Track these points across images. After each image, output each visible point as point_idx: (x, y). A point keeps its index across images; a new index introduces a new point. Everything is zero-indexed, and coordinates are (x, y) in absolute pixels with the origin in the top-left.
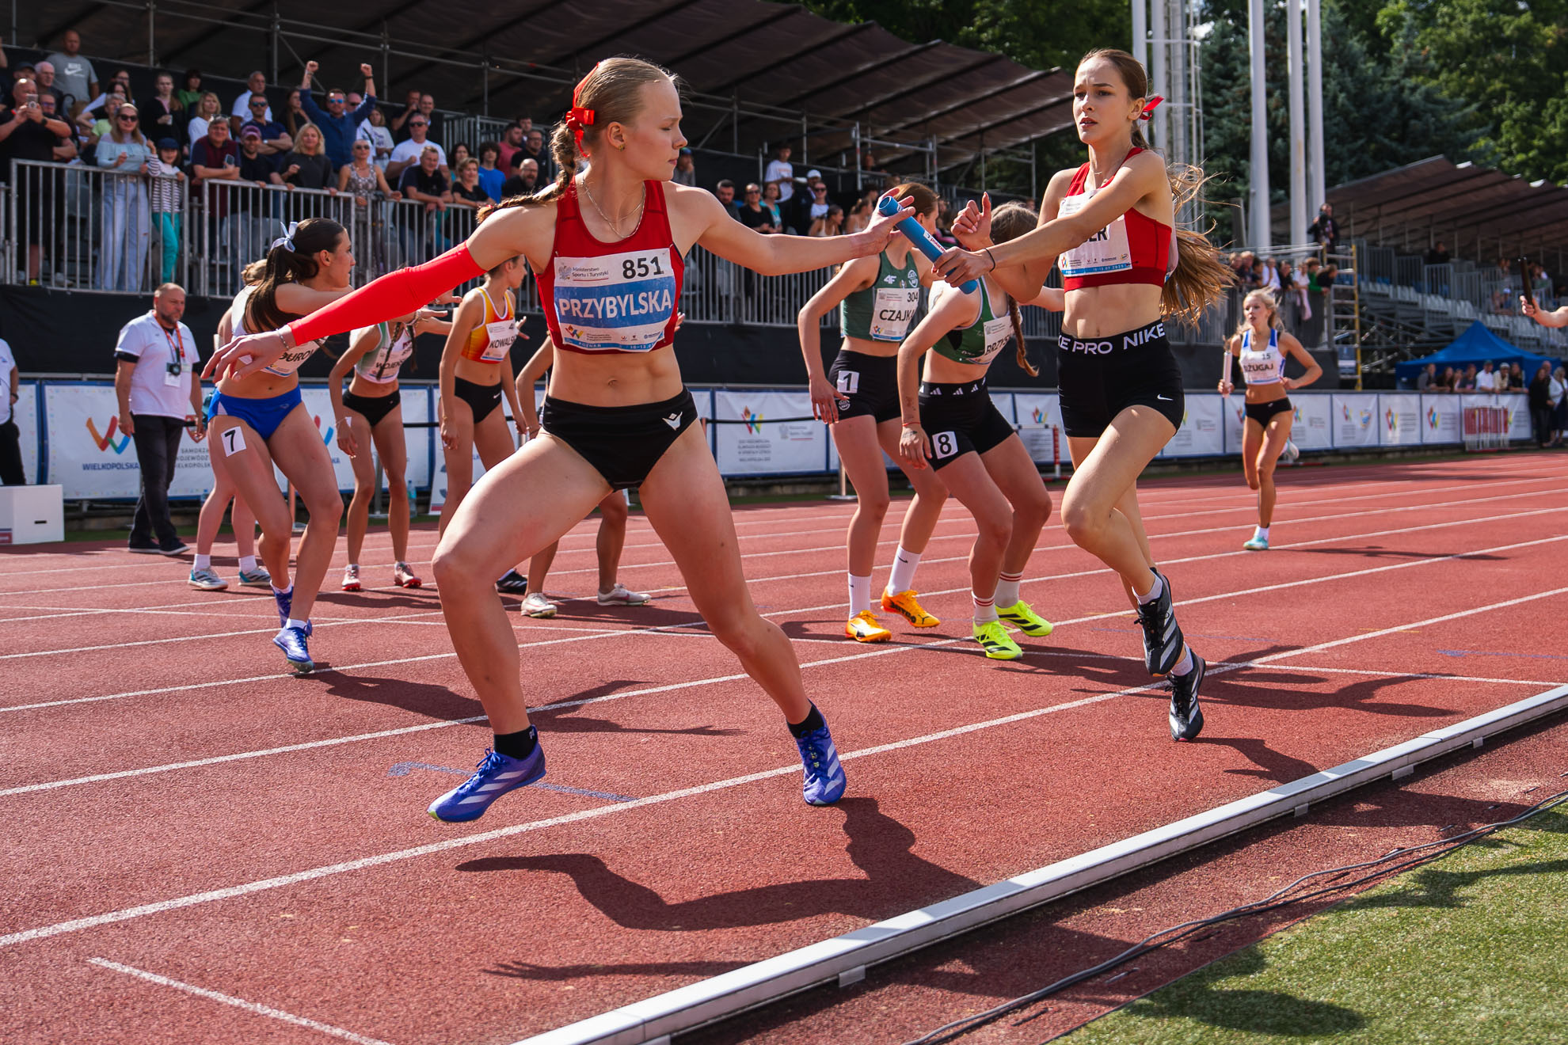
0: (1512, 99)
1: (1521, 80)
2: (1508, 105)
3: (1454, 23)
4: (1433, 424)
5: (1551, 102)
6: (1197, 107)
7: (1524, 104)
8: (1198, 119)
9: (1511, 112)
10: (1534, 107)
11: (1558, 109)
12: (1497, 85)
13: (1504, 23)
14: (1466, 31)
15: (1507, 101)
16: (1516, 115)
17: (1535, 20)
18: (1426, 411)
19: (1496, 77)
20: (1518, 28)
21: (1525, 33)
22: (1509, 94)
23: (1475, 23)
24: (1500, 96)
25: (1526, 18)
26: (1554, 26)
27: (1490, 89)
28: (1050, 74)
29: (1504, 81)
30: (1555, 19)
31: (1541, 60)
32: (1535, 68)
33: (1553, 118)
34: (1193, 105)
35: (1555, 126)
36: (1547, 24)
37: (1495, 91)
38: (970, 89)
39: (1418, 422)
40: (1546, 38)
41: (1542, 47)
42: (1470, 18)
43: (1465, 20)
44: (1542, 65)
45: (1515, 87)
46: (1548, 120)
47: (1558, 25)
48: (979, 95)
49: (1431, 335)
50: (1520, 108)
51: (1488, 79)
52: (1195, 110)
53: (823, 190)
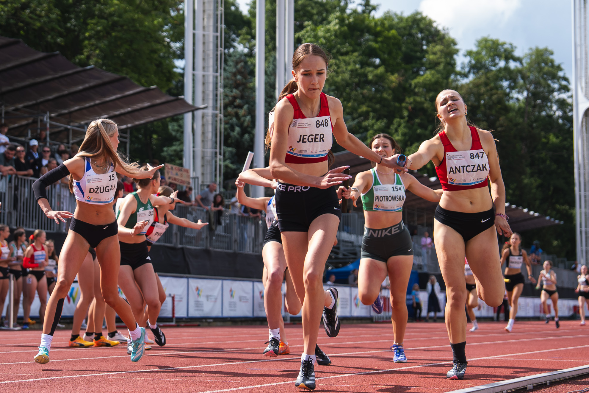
0: (373, 118)
1: (378, 106)
2: (370, 122)
3: (339, 70)
4: (356, 305)
5: (396, 120)
6: (220, 113)
7: (380, 121)
8: (221, 120)
9: (373, 125)
10: (385, 123)
11: (399, 126)
12: (364, 108)
13: (368, 72)
14: (347, 76)
15: (371, 118)
16: (376, 127)
17: (387, 71)
18: (353, 297)
19: (363, 103)
20: (376, 76)
21: (380, 78)
22: (371, 114)
23: (352, 71)
24: (366, 116)
25: (381, 70)
26: (396, 75)
27: (360, 110)
28: (149, 90)
29: (368, 106)
30: (398, 71)
31: (389, 95)
32: (386, 99)
33: (396, 130)
34: (218, 112)
35: (398, 135)
36: (393, 74)
37: (362, 112)
38: (104, 95)
39: (349, 303)
40: (392, 82)
41: (389, 88)
42: (349, 68)
43: (346, 69)
44: (390, 98)
45: (374, 111)
46: (394, 131)
47: (399, 74)
48: (108, 99)
49: (344, 255)
50: (379, 123)
51: (359, 105)
52: (219, 115)
53: (48, 151)
